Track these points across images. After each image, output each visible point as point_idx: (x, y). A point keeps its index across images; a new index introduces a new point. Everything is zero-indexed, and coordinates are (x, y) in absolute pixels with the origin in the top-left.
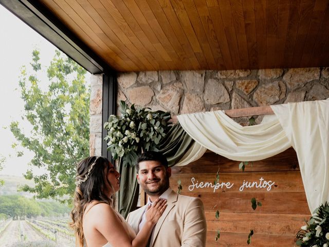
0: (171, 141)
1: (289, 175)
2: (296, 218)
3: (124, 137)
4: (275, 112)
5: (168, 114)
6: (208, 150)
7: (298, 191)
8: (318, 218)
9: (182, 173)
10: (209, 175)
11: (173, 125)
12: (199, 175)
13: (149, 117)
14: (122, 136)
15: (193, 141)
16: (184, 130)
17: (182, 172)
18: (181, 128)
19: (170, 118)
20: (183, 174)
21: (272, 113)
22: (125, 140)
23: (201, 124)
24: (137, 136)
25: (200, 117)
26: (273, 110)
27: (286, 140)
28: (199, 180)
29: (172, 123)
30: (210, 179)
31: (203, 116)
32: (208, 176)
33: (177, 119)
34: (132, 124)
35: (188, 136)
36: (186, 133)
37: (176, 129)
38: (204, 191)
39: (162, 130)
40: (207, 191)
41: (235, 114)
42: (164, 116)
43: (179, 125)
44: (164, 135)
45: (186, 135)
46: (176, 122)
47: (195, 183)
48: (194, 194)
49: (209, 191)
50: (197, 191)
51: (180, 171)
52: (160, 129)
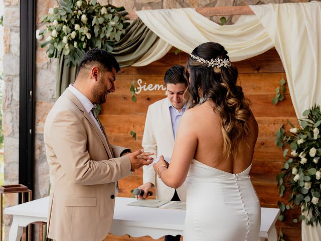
0: (130, 39)
1: (253, 77)
2: (262, 121)
3: (71, 32)
4: (255, 12)
5: (122, 9)
7: (262, 94)
8: (308, 120)
9: (126, 74)
10: (160, 77)
11: (131, 22)
12: (147, 77)
13: (103, 11)
14: (70, 30)
15: (158, 38)
16: (146, 27)
17: (126, 73)
18: (143, 24)
19: (127, 14)
20: (127, 76)
21: (251, 13)
22: (73, 35)
23: (167, 20)
24: (89, 32)
25: (167, 15)
26: (253, 10)
27: (269, 40)
28: (146, 82)
29: (129, 19)
30: (161, 81)
31: (169, 13)
32: (158, 78)
33: (137, 15)
34: (84, 18)
35: (152, 33)
36: (149, 29)
37: (136, 25)
38: (154, 94)
39: (121, 26)
40: (157, 94)
41: (208, 12)
42: (118, 11)
43: (140, 21)
44: (124, 32)
45: (149, 31)
46: (135, 19)
47: (142, 85)
48: (142, 97)
49: (160, 94)
50: (145, 94)
51: (123, 72)
52: (119, 24)
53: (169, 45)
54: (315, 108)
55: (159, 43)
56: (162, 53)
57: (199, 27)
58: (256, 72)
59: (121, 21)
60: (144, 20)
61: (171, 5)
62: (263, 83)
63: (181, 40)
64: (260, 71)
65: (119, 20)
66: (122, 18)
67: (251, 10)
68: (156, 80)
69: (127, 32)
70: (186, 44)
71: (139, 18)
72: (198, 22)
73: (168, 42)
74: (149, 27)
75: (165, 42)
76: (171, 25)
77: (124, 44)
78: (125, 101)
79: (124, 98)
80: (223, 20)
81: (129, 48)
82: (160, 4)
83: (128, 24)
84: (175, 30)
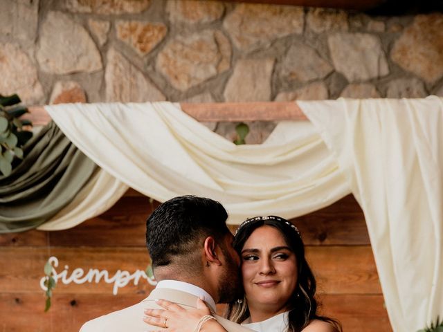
0: (35, 168)
4: (310, 116)
5: (15, 100)
6: (131, 190)
9: (20, 246)
10: (99, 252)
11: (36, 131)
12: (70, 252)
15: (97, 169)
16: (71, 143)
17: (19, 242)
18: (63, 136)
19: (25, 111)
20: (23, 249)
21: (301, 118)
23: (116, 128)
25: (115, 114)
26: (305, 112)
28: (68, 263)
29: (30, 124)
30: (103, 263)
31: (122, 112)
32: (95, 255)
33: (49, 116)
35: (83, 157)
36: (76, 149)
37: (46, 139)
38: (86, 291)
39: (14, 140)
40: (94, 291)
41: (209, 114)
42: (5, 105)
43: (57, 129)
44: (20, 153)
45: (77, 154)
46: (46, 123)
47: (59, 270)
48: (58, 299)
49: (100, 291)
50: (66, 291)
51: (14, 240)
52: (8, 137)
53: (122, 184)
54: (437, 325)
55: (100, 179)
56: (107, 201)
57: (188, 147)
58: (318, 243)
59: (12, 129)
60: (65, 127)
61: (124, 79)
62: (334, 268)
63: (149, 175)
64: (327, 242)
65: (9, 127)
66: (15, 122)
67: (300, 110)
68: (92, 258)
69: (26, 152)
70: (160, 183)
71: (53, 121)
72: (187, 135)
73: (119, 178)
74: (75, 143)
75: (112, 179)
76: (126, 141)
77: (21, 181)
78: (18, 308)
79: (17, 300)
80: (243, 130)
81: (31, 191)
82: (99, 75)
83: (30, 135)
84: (135, 151)
